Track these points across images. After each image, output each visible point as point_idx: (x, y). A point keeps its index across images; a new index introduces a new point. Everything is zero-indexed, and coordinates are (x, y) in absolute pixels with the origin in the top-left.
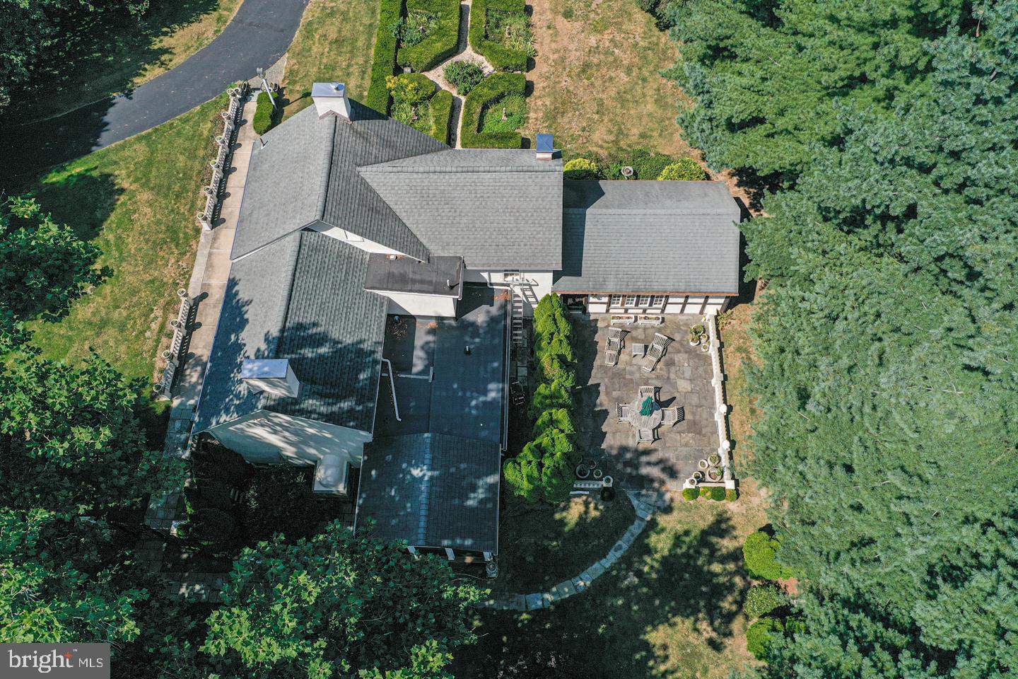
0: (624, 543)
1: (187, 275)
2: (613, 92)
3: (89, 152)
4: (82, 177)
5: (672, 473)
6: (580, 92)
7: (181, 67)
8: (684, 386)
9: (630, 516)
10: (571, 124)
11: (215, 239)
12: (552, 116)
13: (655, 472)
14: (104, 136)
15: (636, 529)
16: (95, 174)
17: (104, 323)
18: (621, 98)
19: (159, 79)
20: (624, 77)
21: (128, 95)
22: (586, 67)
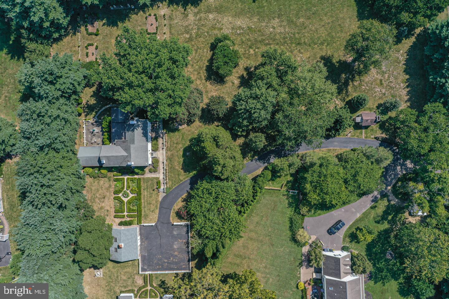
0: (99, 113)
1: (166, 153)
2: (100, 192)
3: (191, 178)
4: (190, 172)
5: (92, 124)
6: (105, 192)
7: (179, 198)
8: (90, 136)
9: (97, 117)
10: (107, 185)
11: (163, 159)
12: (110, 186)
13: (95, 124)
14: (189, 181)
15: (97, 115)
16: (188, 173)
17: (177, 143)
18: (98, 190)
19: (183, 195)
20: (97, 195)
21: (187, 191)
22: (104, 198)
